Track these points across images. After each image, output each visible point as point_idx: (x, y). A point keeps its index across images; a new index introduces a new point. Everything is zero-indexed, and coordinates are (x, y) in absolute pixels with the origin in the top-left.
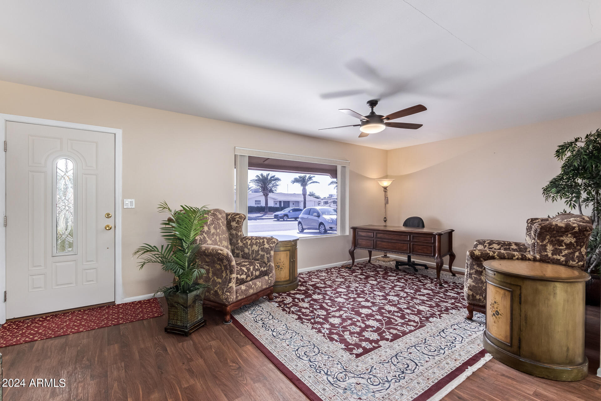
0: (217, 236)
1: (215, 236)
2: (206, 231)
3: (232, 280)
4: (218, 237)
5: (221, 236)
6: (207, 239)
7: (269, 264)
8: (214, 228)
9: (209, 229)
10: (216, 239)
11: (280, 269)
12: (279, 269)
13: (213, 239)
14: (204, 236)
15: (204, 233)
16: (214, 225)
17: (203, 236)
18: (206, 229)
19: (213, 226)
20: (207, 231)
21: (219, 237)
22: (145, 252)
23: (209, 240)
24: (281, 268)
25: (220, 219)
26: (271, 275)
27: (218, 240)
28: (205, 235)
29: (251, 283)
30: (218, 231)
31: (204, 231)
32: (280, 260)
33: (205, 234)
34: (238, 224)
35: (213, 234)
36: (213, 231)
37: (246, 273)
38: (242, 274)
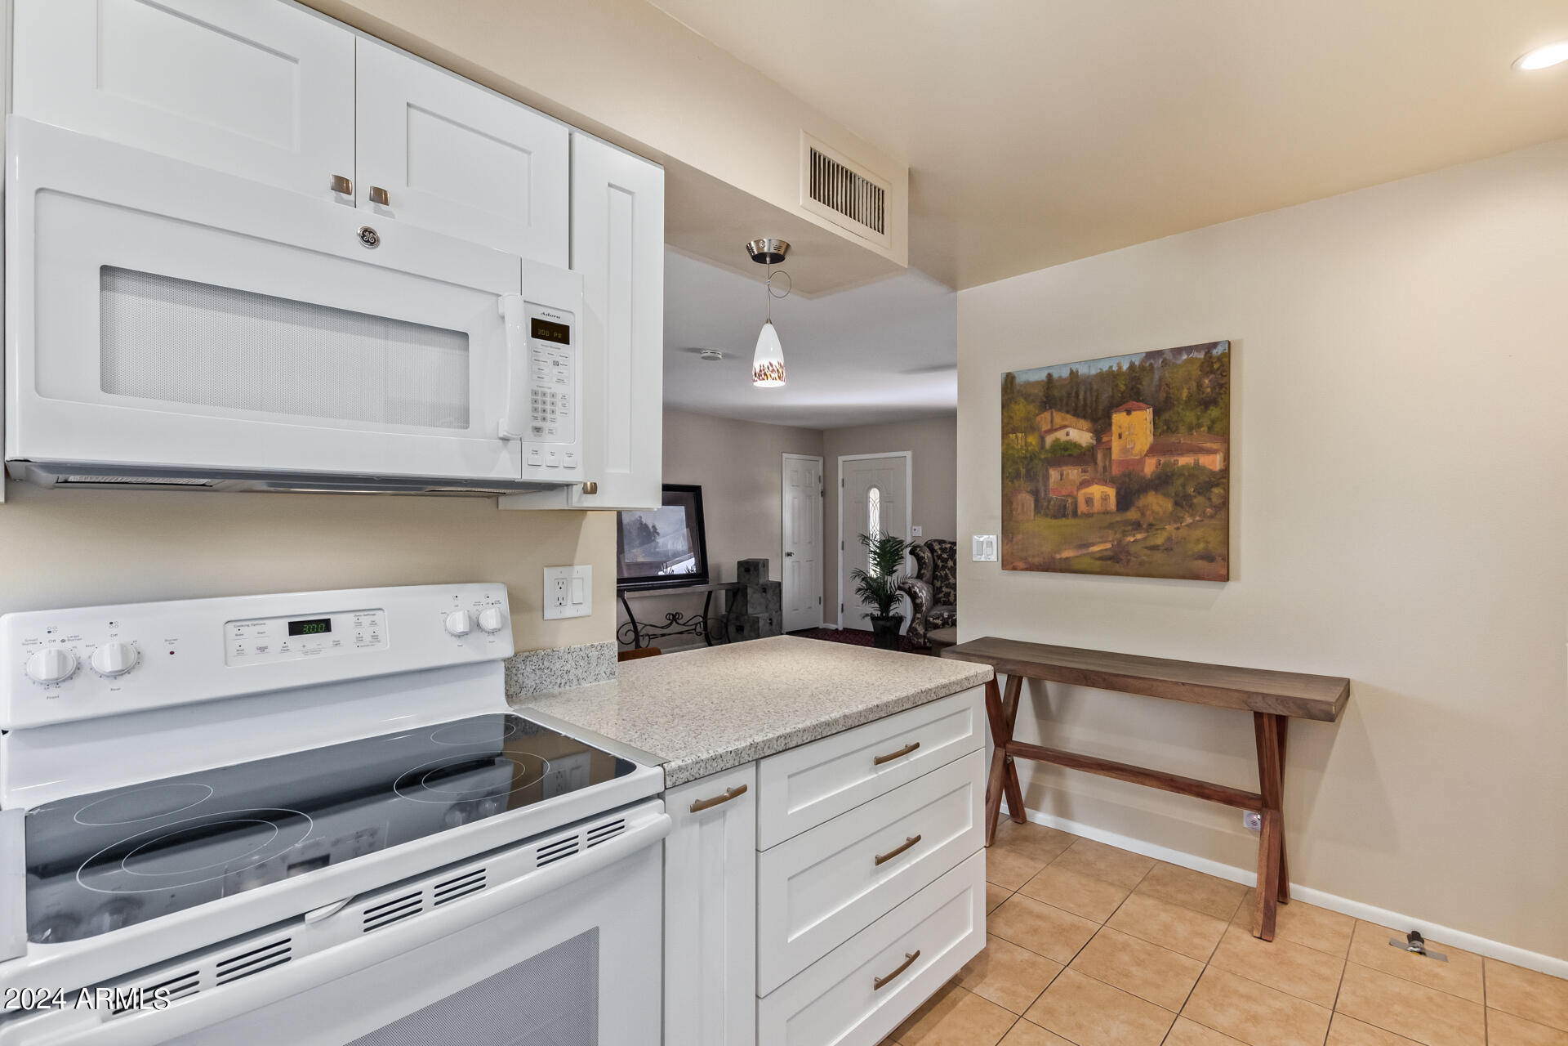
37: (944, 619)
38: (936, 619)
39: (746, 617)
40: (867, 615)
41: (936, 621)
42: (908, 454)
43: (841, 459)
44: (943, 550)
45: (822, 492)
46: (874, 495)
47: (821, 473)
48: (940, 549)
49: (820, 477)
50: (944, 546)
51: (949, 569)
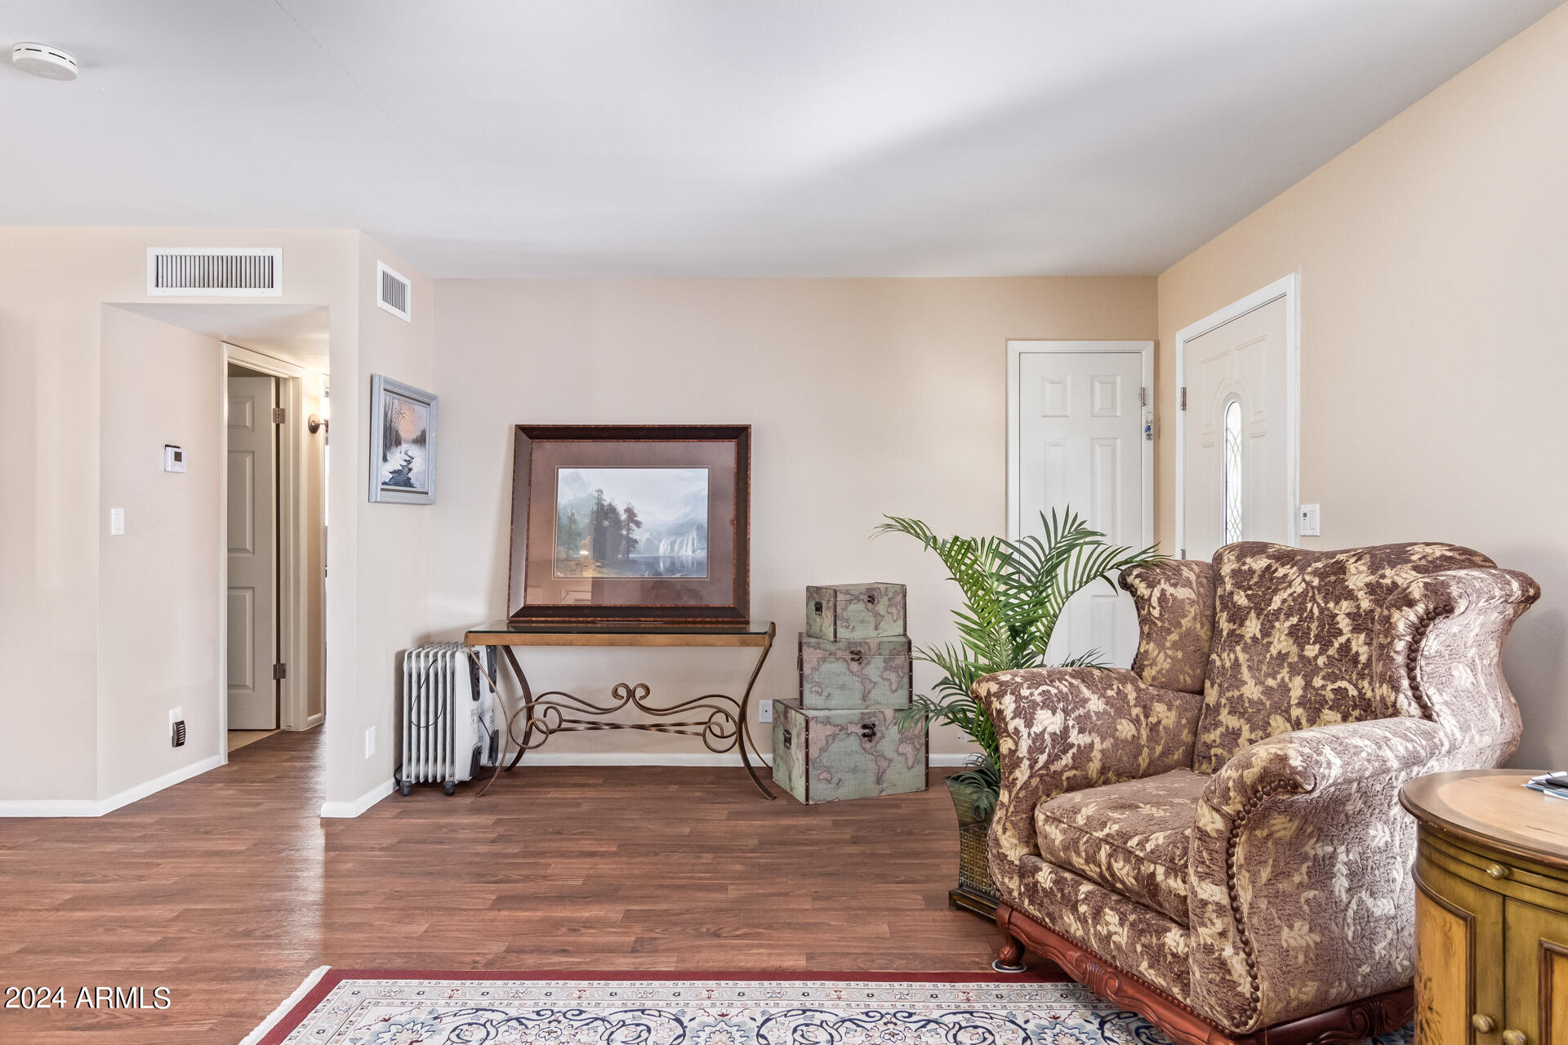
0: (1293, 671)
1: (1284, 673)
2: (1248, 637)
4: (1299, 680)
5: (1318, 682)
6: (1246, 674)
8: (1293, 632)
9: (1266, 632)
10: (1284, 689)
13: (1270, 682)
14: (1236, 659)
15: (1238, 643)
16: (1294, 620)
17: (1232, 656)
18: (1252, 627)
19: (1287, 624)
20: (1254, 638)
21: (1308, 685)
23: (1251, 682)
25: (1350, 595)
27: (1296, 692)
28: (1242, 657)
30: (1311, 651)
31: (1241, 637)
33: (1244, 650)
36: (1281, 643)
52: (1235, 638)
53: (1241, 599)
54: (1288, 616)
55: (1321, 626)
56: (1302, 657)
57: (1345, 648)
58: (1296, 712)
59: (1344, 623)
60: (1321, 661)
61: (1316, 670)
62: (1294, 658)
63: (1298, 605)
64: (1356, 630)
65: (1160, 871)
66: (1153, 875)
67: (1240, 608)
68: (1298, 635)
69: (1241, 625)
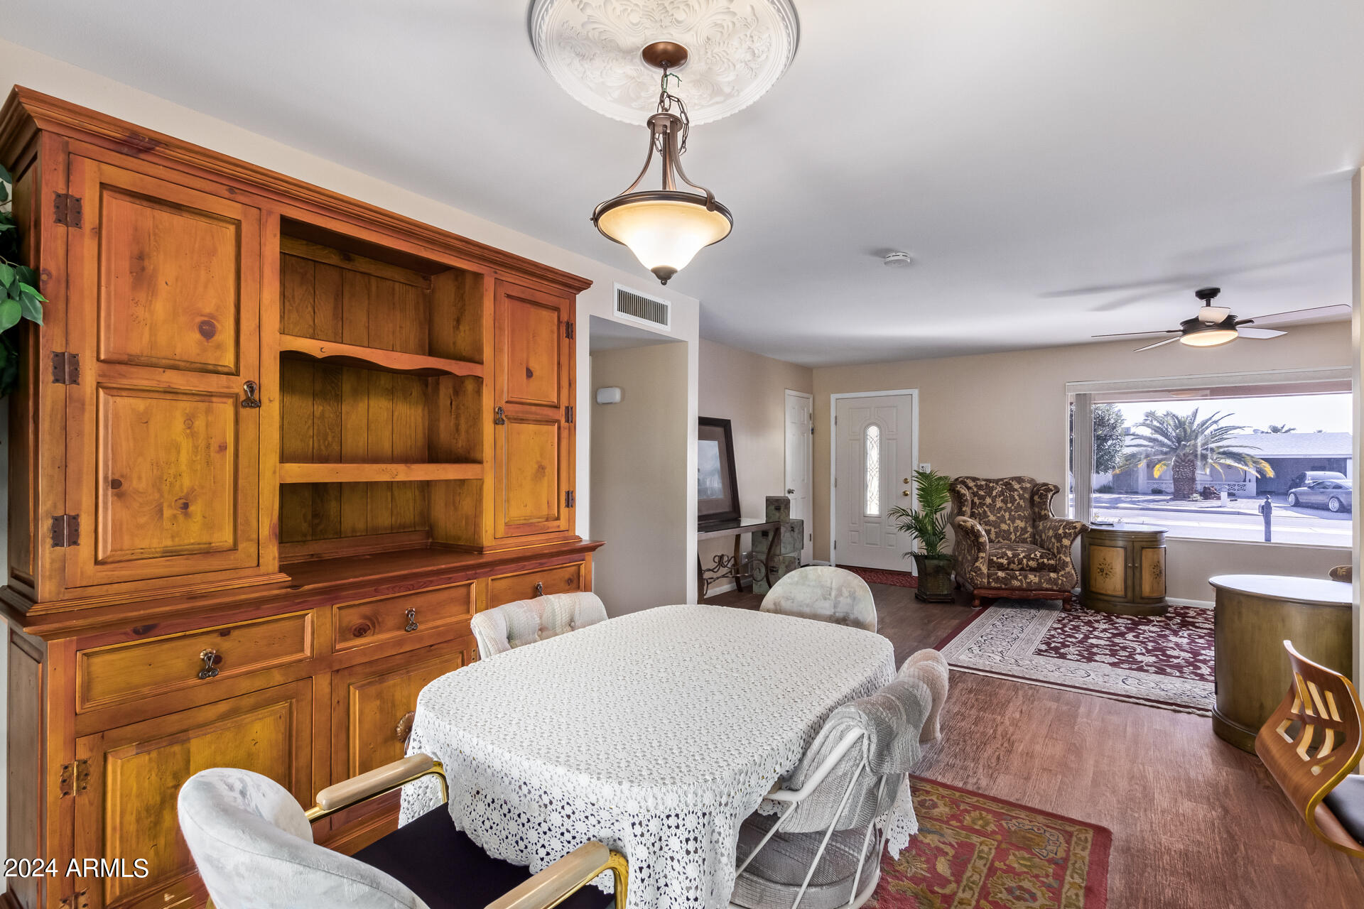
0: (1005, 511)
1: (1002, 512)
2: (987, 503)
3: (980, 559)
4: (1007, 514)
6: (989, 514)
7: (1058, 557)
8: (1002, 501)
10: (1003, 516)
11: (1104, 575)
12: (1102, 575)
13: (998, 515)
16: (1002, 498)
17: (982, 510)
18: (988, 501)
21: (1010, 515)
22: (901, 516)
24: (1106, 574)
25: (1016, 490)
26: (1062, 573)
27: (1007, 515)
28: (986, 509)
29: (1017, 573)
30: (1009, 505)
31: (984, 504)
32: (1104, 559)
34: (1041, 499)
35: (1000, 508)
36: (999, 504)
37: (1008, 558)
38: (1000, 558)
39: (781, 558)
40: (906, 554)
41: (1001, 560)
42: (915, 393)
43: (833, 397)
44: (980, 487)
45: (813, 430)
46: (873, 432)
47: (811, 411)
48: (976, 486)
49: (810, 414)
50: (979, 483)
51: (987, 507)
52: (982, 505)
53: (982, 493)
54: (1000, 497)
55: (1011, 499)
56: (1007, 507)
57: (1019, 503)
58: (1008, 522)
59: (1017, 497)
60: (1013, 508)
61: (1012, 510)
62: (1004, 508)
63: (1002, 493)
64: (1020, 499)
65: (1045, 560)
66: (1043, 562)
67: (982, 495)
68: (1005, 502)
69: (984, 500)
